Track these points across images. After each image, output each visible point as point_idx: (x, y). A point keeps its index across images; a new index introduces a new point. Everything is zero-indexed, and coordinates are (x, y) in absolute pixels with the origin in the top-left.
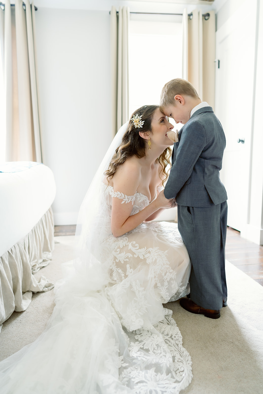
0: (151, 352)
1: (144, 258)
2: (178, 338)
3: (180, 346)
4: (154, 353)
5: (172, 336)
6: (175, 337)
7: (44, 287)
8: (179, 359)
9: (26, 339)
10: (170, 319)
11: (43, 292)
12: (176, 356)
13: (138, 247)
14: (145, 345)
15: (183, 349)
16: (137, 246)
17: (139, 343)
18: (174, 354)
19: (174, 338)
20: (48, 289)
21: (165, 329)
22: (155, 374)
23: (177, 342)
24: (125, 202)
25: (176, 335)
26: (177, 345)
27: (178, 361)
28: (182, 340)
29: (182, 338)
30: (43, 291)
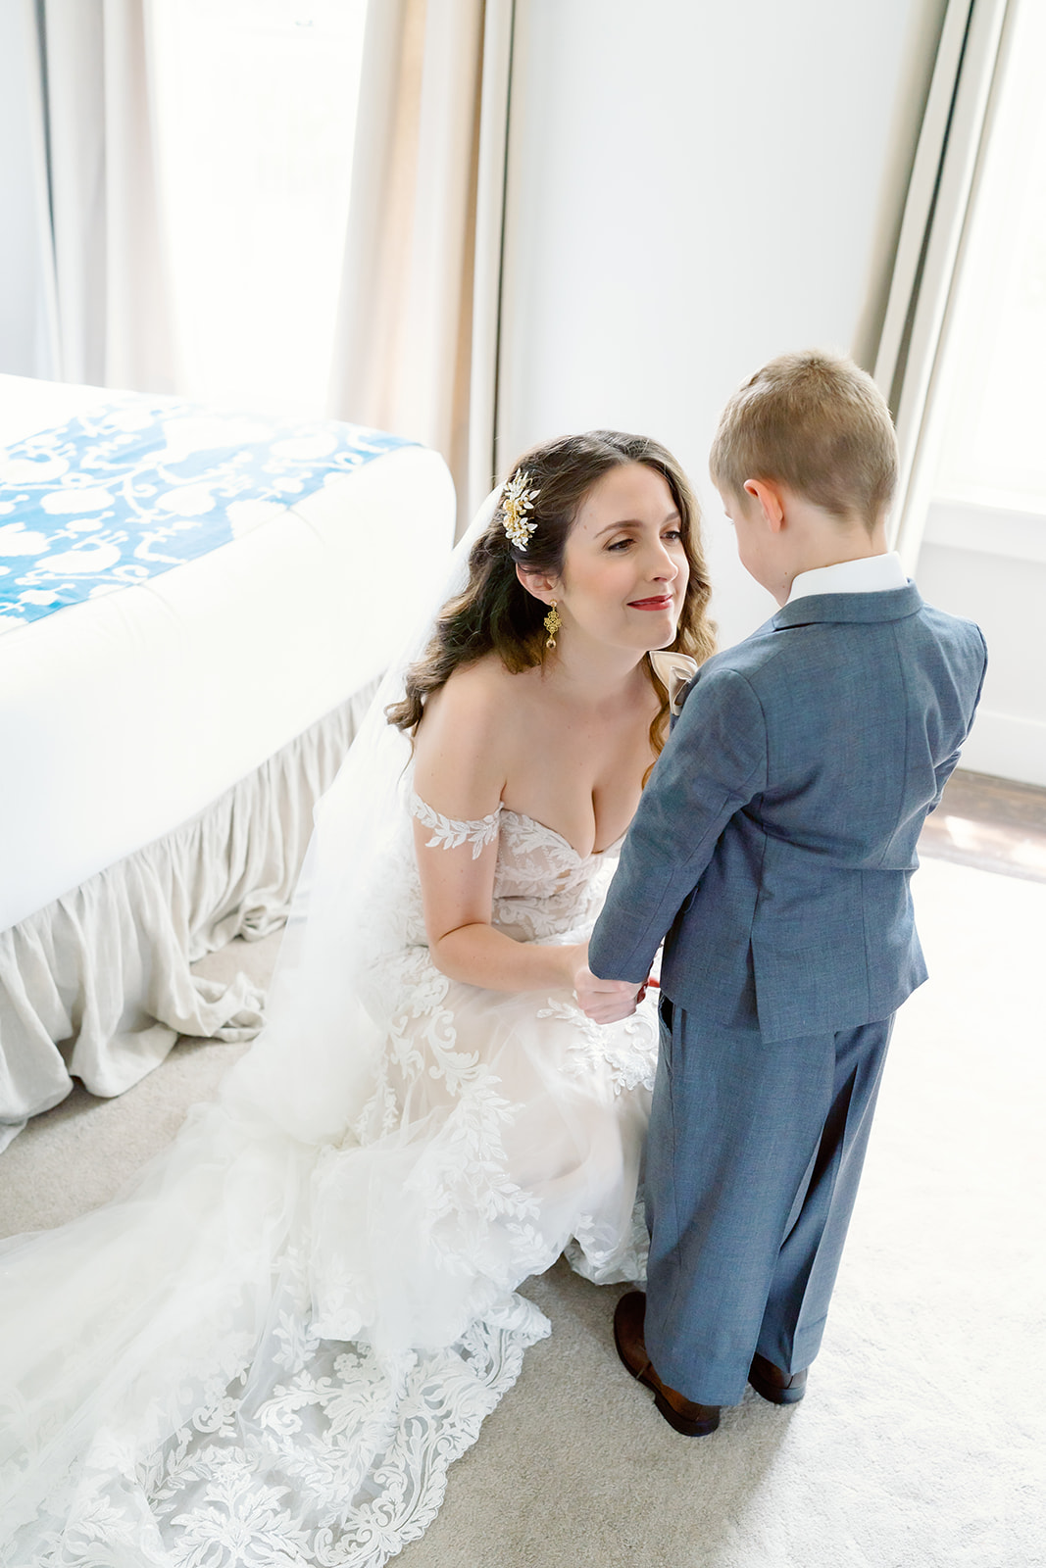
0: (327, 1435)
1: (456, 1092)
2: (459, 1434)
3: (442, 1465)
4: (335, 1443)
5: (447, 1415)
6: (453, 1425)
7: (231, 1023)
8: (393, 1503)
9: (53, 1204)
10: (508, 1353)
11: (216, 1040)
12: (388, 1489)
13: (450, 1044)
14: (334, 1402)
15: (439, 1480)
16: (450, 1038)
17: (331, 1386)
18: (388, 1478)
19: (446, 1426)
20: (240, 1033)
21: (445, 1380)
22: (276, 1505)
23: (443, 1446)
24: (442, 844)
25: (460, 1419)
26: (437, 1454)
27: (380, 1508)
28: (466, 1448)
29: (474, 1441)
30: (218, 1036)
